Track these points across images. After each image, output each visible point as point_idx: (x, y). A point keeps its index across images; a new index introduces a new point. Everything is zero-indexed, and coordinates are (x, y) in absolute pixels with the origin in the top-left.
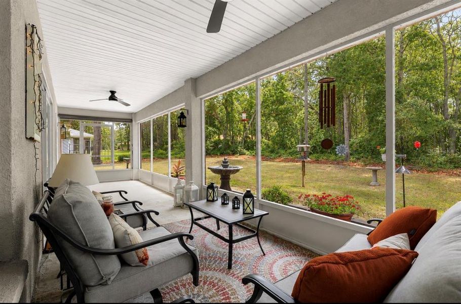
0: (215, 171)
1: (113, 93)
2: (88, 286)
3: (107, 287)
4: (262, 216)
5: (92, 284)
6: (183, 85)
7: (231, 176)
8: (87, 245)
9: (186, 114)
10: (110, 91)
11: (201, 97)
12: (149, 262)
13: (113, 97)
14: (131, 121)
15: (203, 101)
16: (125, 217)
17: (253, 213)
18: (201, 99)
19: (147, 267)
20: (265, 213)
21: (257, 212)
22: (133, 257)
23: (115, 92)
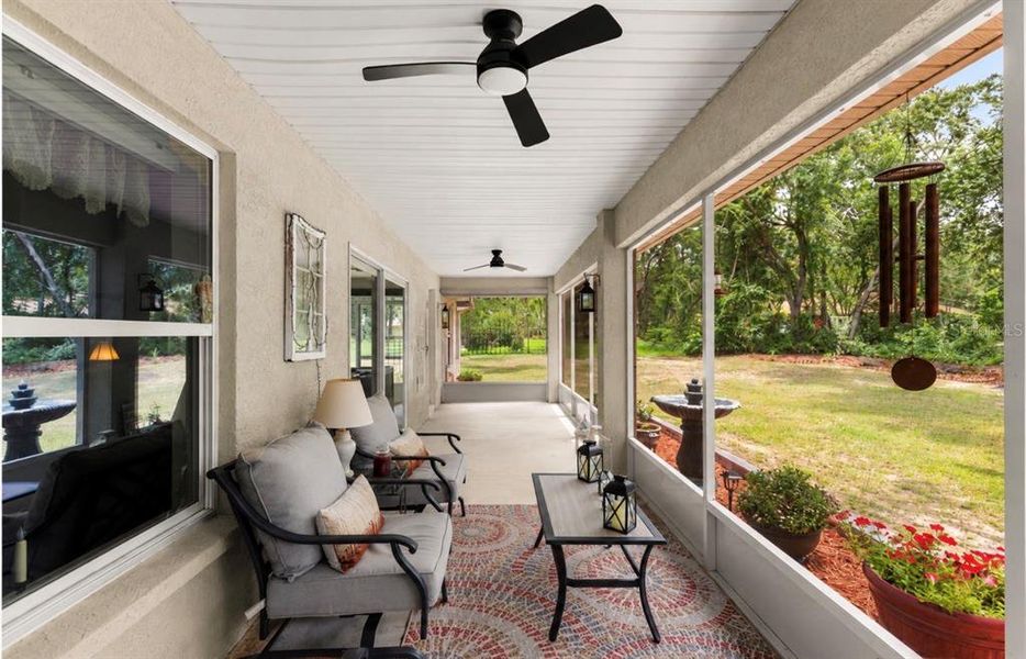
1: (496, 253)
4: (651, 544)
6: (595, 226)
10: (493, 252)
11: (624, 244)
13: (497, 262)
15: (629, 252)
17: (625, 531)
18: (626, 249)
19: (347, 575)
23: (500, 251)
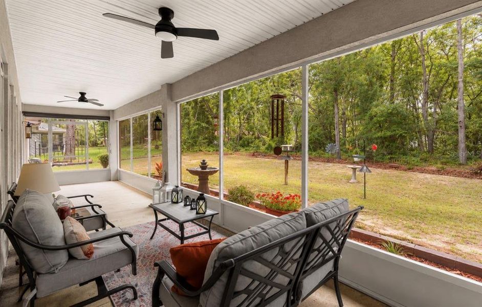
0: (193, 172)
1: (83, 94)
2: (38, 274)
3: (54, 275)
4: (213, 215)
5: (42, 272)
6: (159, 89)
7: (210, 177)
8: (38, 242)
9: (161, 118)
10: (80, 93)
11: (176, 101)
12: (94, 256)
13: (83, 98)
14: (108, 118)
15: (179, 105)
16: (81, 220)
17: (205, 213)
18: (177, 103)
19: (91, 260)
20: (217, 212)
21: (209, 212)
22: (79, 252)
23: (85, 93)
